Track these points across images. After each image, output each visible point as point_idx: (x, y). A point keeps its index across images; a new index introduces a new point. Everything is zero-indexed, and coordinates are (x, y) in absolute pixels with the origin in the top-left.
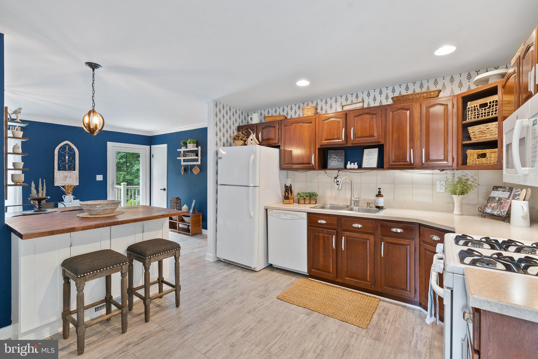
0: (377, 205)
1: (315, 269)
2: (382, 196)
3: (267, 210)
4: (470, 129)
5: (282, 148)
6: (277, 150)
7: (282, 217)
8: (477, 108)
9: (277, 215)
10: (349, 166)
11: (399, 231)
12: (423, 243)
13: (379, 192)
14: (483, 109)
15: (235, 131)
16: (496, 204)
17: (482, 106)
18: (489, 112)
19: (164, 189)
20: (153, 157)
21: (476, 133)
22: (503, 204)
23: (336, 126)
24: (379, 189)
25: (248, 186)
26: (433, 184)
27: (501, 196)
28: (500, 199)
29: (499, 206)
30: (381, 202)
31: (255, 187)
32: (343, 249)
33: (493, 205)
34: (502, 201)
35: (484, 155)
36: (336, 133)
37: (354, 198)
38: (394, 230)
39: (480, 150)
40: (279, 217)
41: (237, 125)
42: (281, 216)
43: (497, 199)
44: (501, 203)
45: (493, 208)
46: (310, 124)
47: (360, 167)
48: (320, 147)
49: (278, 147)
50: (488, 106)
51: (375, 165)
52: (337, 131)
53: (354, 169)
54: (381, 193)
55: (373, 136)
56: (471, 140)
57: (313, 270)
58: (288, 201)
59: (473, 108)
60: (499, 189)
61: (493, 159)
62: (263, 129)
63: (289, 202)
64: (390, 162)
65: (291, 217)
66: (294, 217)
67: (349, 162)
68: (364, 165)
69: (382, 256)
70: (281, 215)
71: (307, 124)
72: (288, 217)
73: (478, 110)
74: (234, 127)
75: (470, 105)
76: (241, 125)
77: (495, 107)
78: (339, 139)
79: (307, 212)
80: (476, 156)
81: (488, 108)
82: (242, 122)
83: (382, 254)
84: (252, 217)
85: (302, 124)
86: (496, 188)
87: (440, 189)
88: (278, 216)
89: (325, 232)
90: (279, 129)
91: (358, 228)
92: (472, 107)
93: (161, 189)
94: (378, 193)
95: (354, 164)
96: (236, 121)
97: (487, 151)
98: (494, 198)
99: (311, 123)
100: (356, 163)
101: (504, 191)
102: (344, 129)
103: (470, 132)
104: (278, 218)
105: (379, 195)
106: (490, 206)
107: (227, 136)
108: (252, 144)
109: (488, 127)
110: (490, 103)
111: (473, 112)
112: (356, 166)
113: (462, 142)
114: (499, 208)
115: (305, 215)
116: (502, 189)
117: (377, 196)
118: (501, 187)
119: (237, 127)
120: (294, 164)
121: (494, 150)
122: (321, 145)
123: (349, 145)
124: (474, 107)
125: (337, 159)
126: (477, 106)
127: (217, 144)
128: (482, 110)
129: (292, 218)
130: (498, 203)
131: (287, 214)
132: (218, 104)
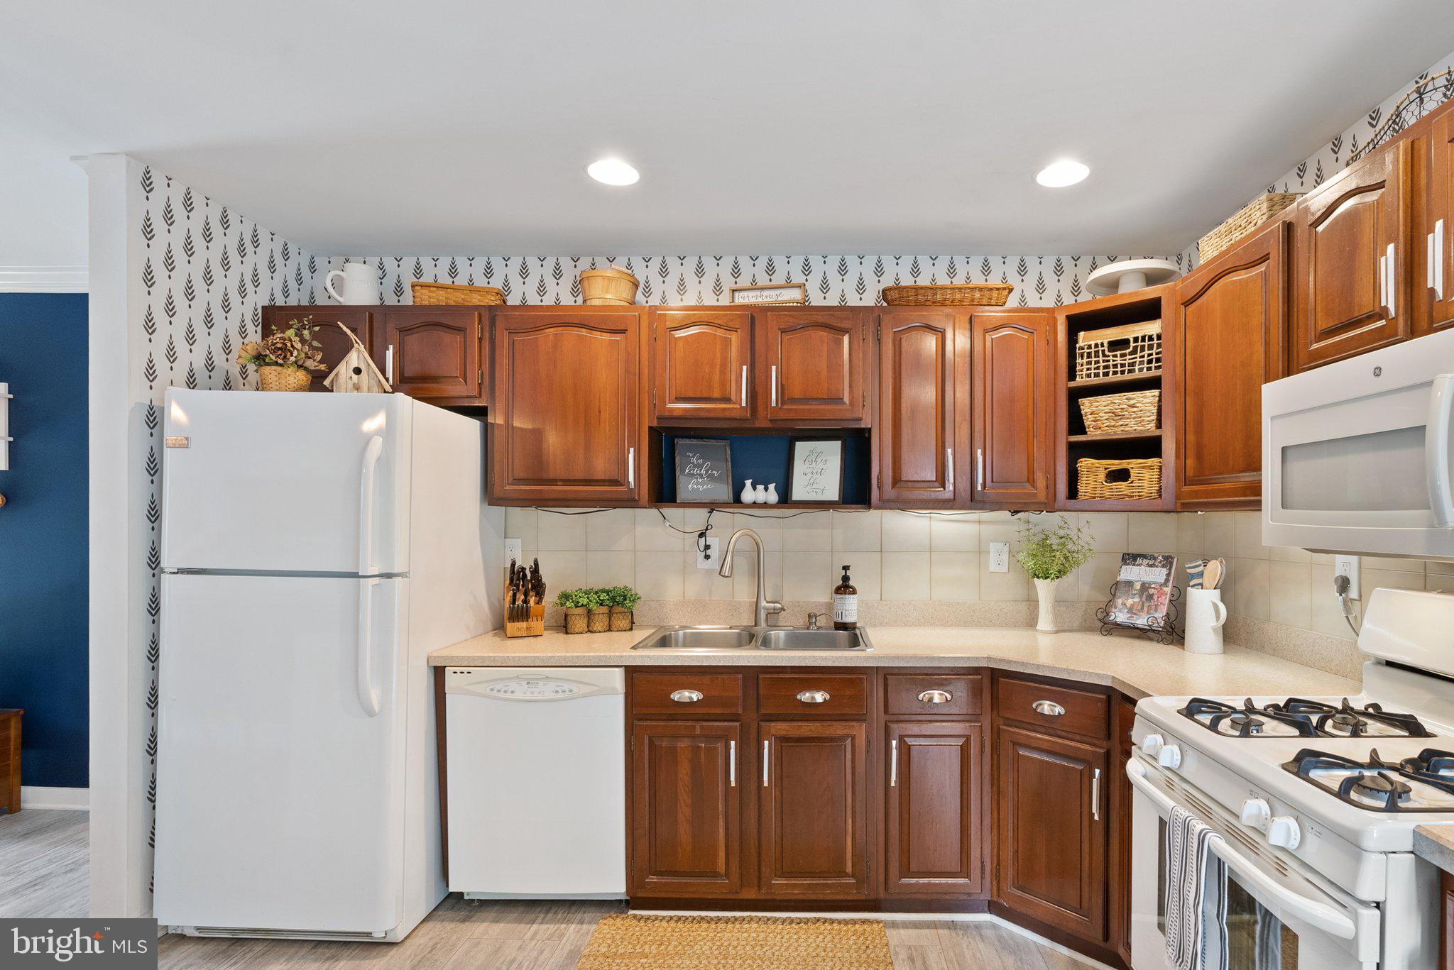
0: (836, 620)
1: (658, 873)
2: (854, 592)
3: (439, 673)
4: (1086, 405)
5: (497, 418)
6: (472, 426)
7: (519, 695)
8: (1103, 351)
9: (492, 690)
10: (748, 495)
12: (1005, 725)
13: (845, 578)
14: (1118, 353)
15: (250, 327)
16: (1137, 600)
17: (1116, 345)
18: (1132, 364)
21: (1101, 415)
22: (1155, 597)
23: (718, 355)
24: (845, 568)
25: (355, 575)
26: (980, 551)
27: (1147, 579)
28: (1145, 587)
29: (1146, 604)
30: (851, 609)
31: (389, 576)
32: (766, 784)
33: (1130, 602)
34: (1152, 591)
35: (1123, 475)
36: (717, 377)
37: (767, 602)
39: (1113, 461)
40: (502, 695)
41: (261, 299)
42: (513, 692)
43: (1139, 587)
44: (1150, 597)
45: (1130, 610)
46: (617, 337)
47: (784, 499)
48: (655, 424)
49: (478, 413)
50: (1131, 349)
51: (833, 494)
52: (723, 372)
53: (765, 505)
54: (852, 583)
55: (839, 400)
56: (1085, 433)
57: (651, 880)
58: (524, 625)
59: (1093, 350)
60: (1139, 561)
61: (1146, 484)
62: (404, 331)
63: (528, 629)
64: (888, 486)
65: (557, 692)
66: (571, 691)
67: (748, 483)
68: (798, 494)
70: (512, 685)
71: (607, 337)
72: (547, 691)
73: (1104, 355)
74: (248, 308)
75: (1084, 339)
76: (280, 301)
77: (1146, 352)
78: (727, 400)
79: (626, 667)
80: (1102, 476)
81: (1130, 354)
82: (286, 293)
83: (894, 777)
84: (376, 709)
85: (584, 332)
86: (1131, 558)
87: (998, 561)
88: (499, 691)
89: (698, 732)
90: (480, 339)
92: (1090, 347)
94: (841, 583)
95: (766, 489)
96: (256, 281)
97: (1132, 464)
98: (1129, 584)
99: (623, 332)
100: (772, 486)
101: (1151, 566)
102: (745, 368)
103: (1086, 410)
105: (845, 587)
106: (1124, 604)
107: (209, 341)
108: (357, 388)
109: (1132, 402)
110: (1136, 340)
111: (1094, 359)
112: (772, 496)
113: (1067, 439)
114: (1145, 609)
115: (617, 679)
116: (1146, 562)
117: (838, 591)
118: (1144, 557)
119: (260, 310)
120: (553, 482)
121: (1150, 461)
122: (659, 418)
123: (762, 423)
124: (1096, 346)
125: (707, 471)
126: (1102, 345)
127: (151, 373)
128: (1116, 356)
129: (560, 695)
130: (1141, 596)
131: (541, 683)
132: (158, 181)
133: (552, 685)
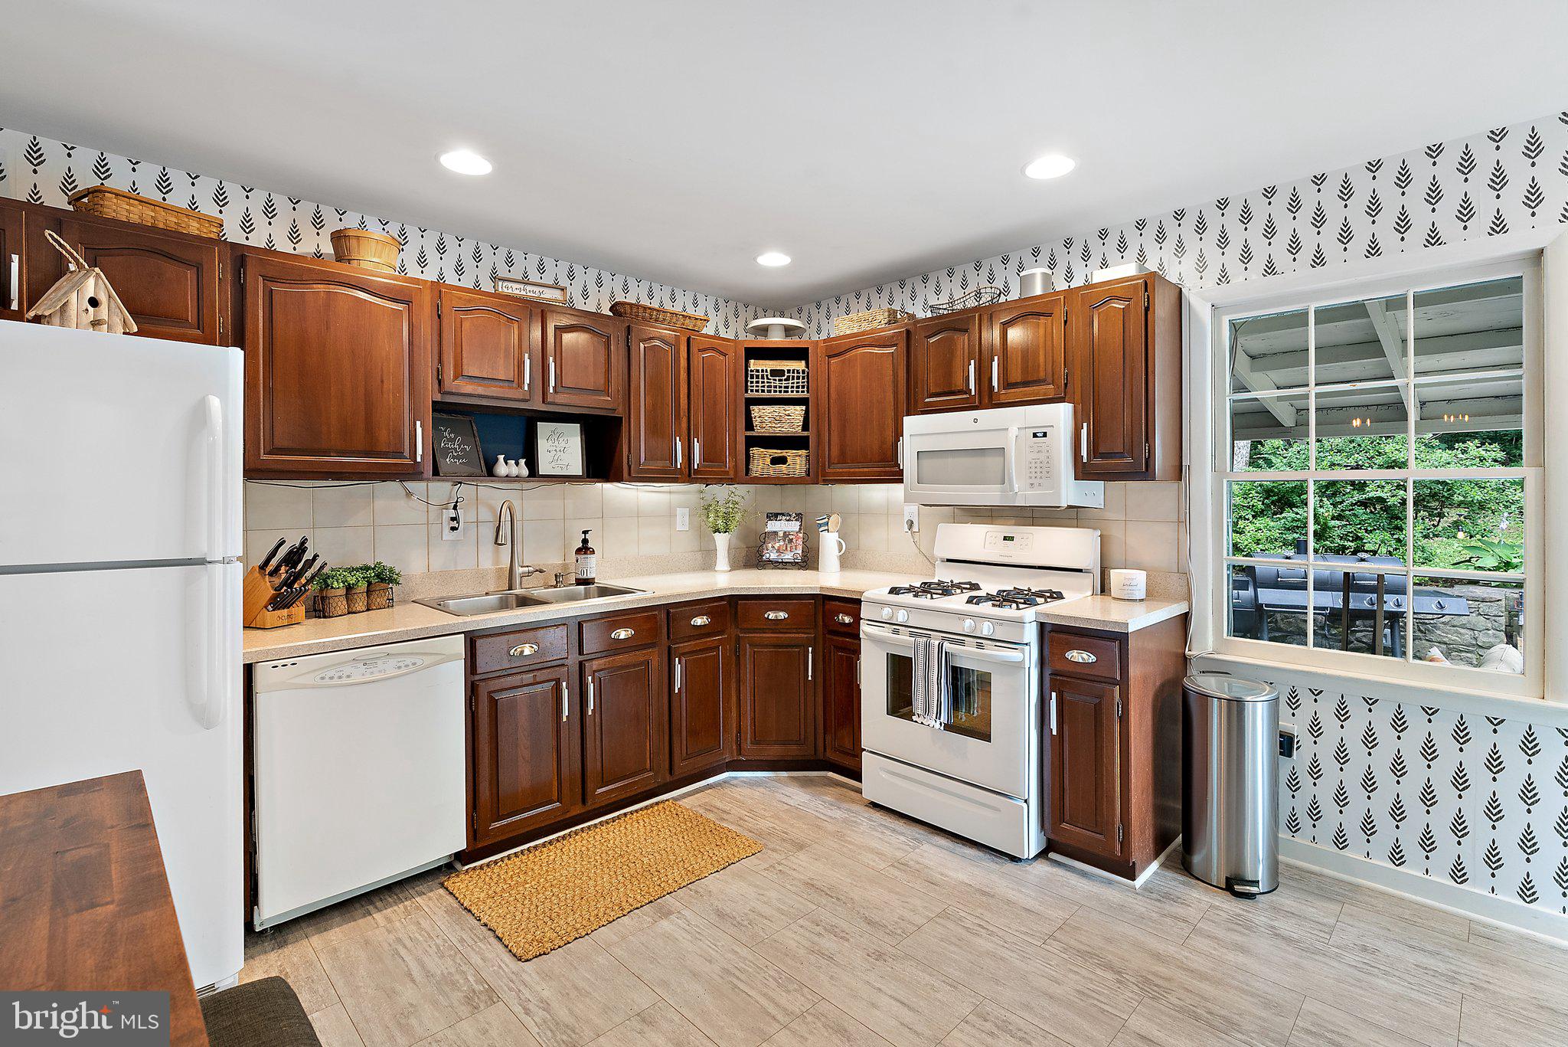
0: (580, 577)
2: (593, 552)
4: (756, 410)
8: (767, 375)
10: (502, 468)
11: (704, 621)
12: (743, 633)
13: (585, 541)
14: (777, 378)
16: (781, 543)
17: (776, 373)
18: (787, 387)
21: (766, 418)
24: (585, 532)
27: (786, 530)
28: (786, 534)
29: (788, 546)
30: (590, 567)
33: (777, 545)
34: (791, 536)
35: (782, 460)
37: (522, 567)
38: (693, 623)
39: (775, 451)
43: (782, 535)
44: (790, 541)
45: (778, 551)
46: (400, 308)
47: (533, 471)
48: (439, 398)
50: (786, 377)
51: (576, 469)
53: (518, 478)
54: (590, 545)
56: (753, 430)
57: (496, 825)
59: (760, 374)
60: (779, 517)
61: (797, 467)
64: (637, 464)
67: (501, 457)
68: (544, 469)
71: (388, 305)
73: (768, 378)
75: (754, 364)
77: (795, 381)
80: (765, 460)
81: (785, 380)
86: (774, 516)
90: (220, 280)
92: (758, 371)
94: (581, 545)
95: (517, 464)
97: (789, 454)
98: (776, 533)
99: (407, 302)
100: (522, 462)
101: (788, 520)
103: (756, 414)
104: (330, 687)
105: (585, 549)
106: (773, 547)
108: (96, 325)
109: (787, 412)
110: (789, 371)
111: (760, 380)
112: (525, 472)
113: (743, 433)
114: (788, 549)
115: (456, 646)
116: (784, 518)
117: (579, 551)
118: (783, 514)
121: (800, 452)
122: (445, 394)
124: (762, 371)
125: (459, 445)
126: (767, 371)
128: (775, 380)
130: (784, 541)
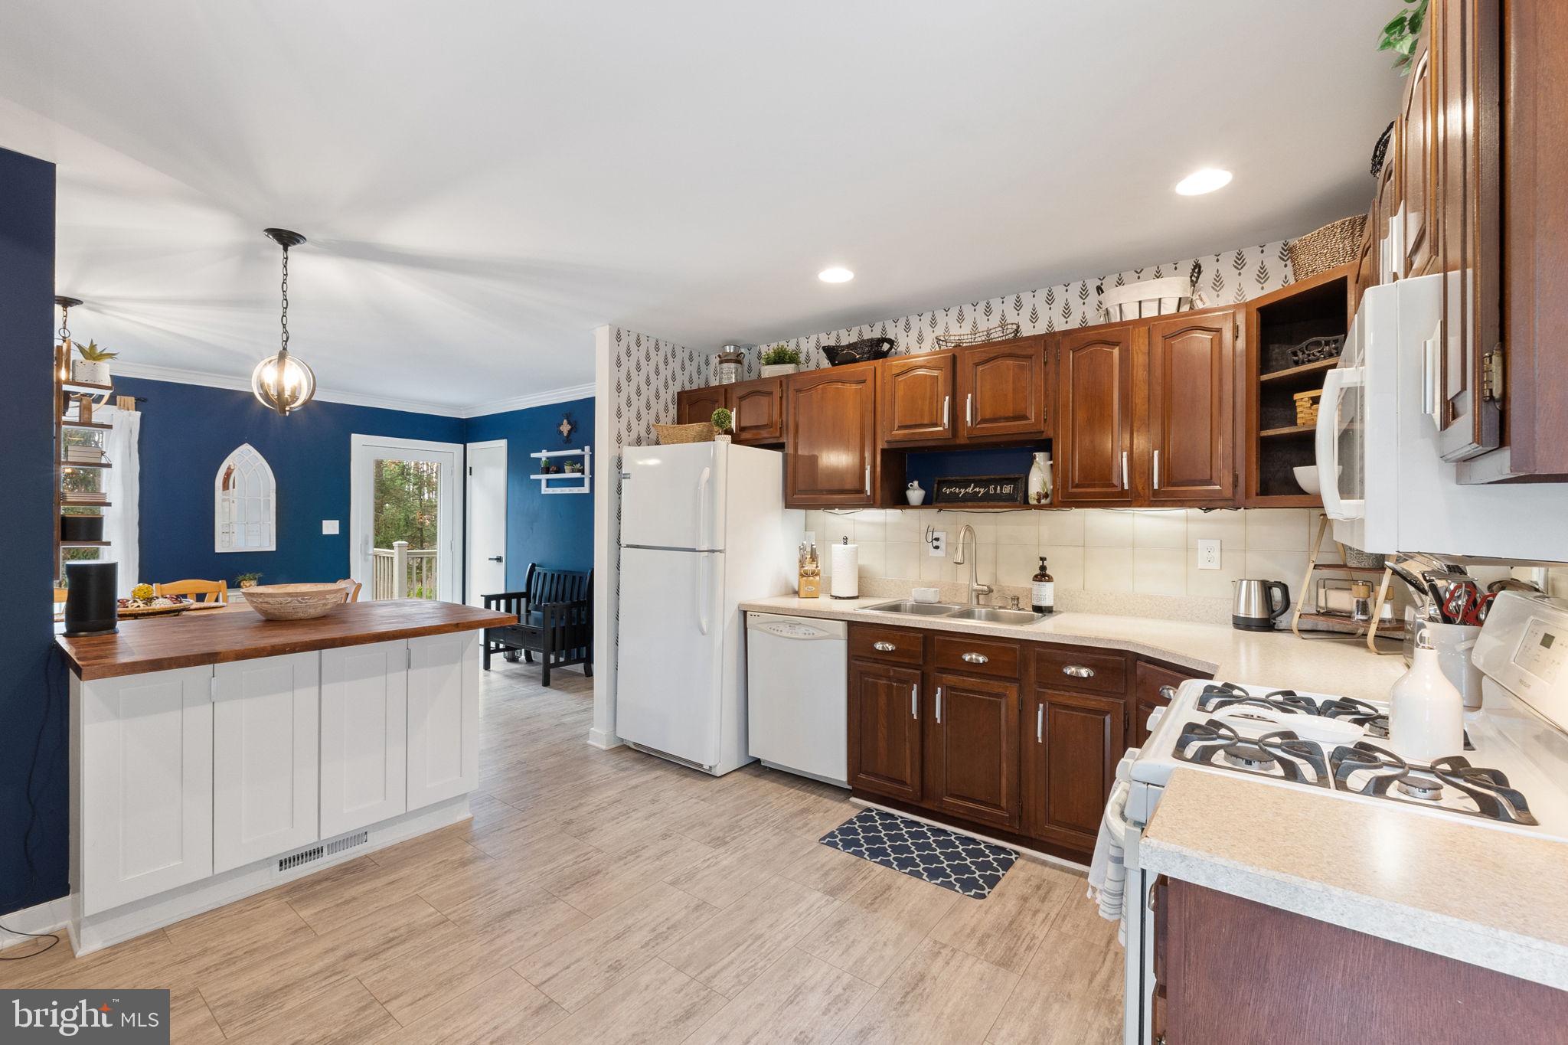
0: (1035, 602)
1: (867, 773)
2: (1050, 579)
3: (745, 612)
5: (790, 450)
6: (776, 456)
7: (784, 634)
9: (771, 628)
11: (1084, 672)
12: (1146, 706)
13: (1043, 568)
15: (670, 406)
19: (499, 559)
20: (471, 474)
23: (928, 389)
24: (1043, 559)
25: (694, 550)
26: (1188, 548)
30: (1046, 594)
31: (713, 551)
32: (939, 721)
36: (926, 408)
37: (978, 585)
38: (1070, 670)
41: (677, 388)
42: (781, 631)
46: (859, 386)
48: (886, 446)
49: (778, 446)
52: (931, 403)
54: (1048, 572)
55: (1025, 417)
57: (863, 776)
62: (742, 398)
64: (1068, 487)
69: (1040, 741)
70: (781, 627)
71: (854, 387)
72: (800, 632)
74: (669, 396)
76: (687, 388)
78: (936, 425)
79: (848, 621)
82: (691, 382)
83: (1039, 735)
84: (705, 630)
85: (840, 385)
88: (774, 629)
89: (892, 674)
90: (781, 398)
91: (978, 664)
93: (490, 559)
94: (1038, 572)
96: (674, 379)
99: (864, 381)
102: (947, 398)
104: (773, 634)
105: (1042, 576)
107: (648, 417)
113: (1258, 434)
115: (841, 629)
117: (1036, 577)
119: (676, 395)
120: (821, 492)
122: (888, 442)
123: (962, 440)
127: (619, 440)
131: (797, 627)
132: (624, 335)
133: (803, 629)
